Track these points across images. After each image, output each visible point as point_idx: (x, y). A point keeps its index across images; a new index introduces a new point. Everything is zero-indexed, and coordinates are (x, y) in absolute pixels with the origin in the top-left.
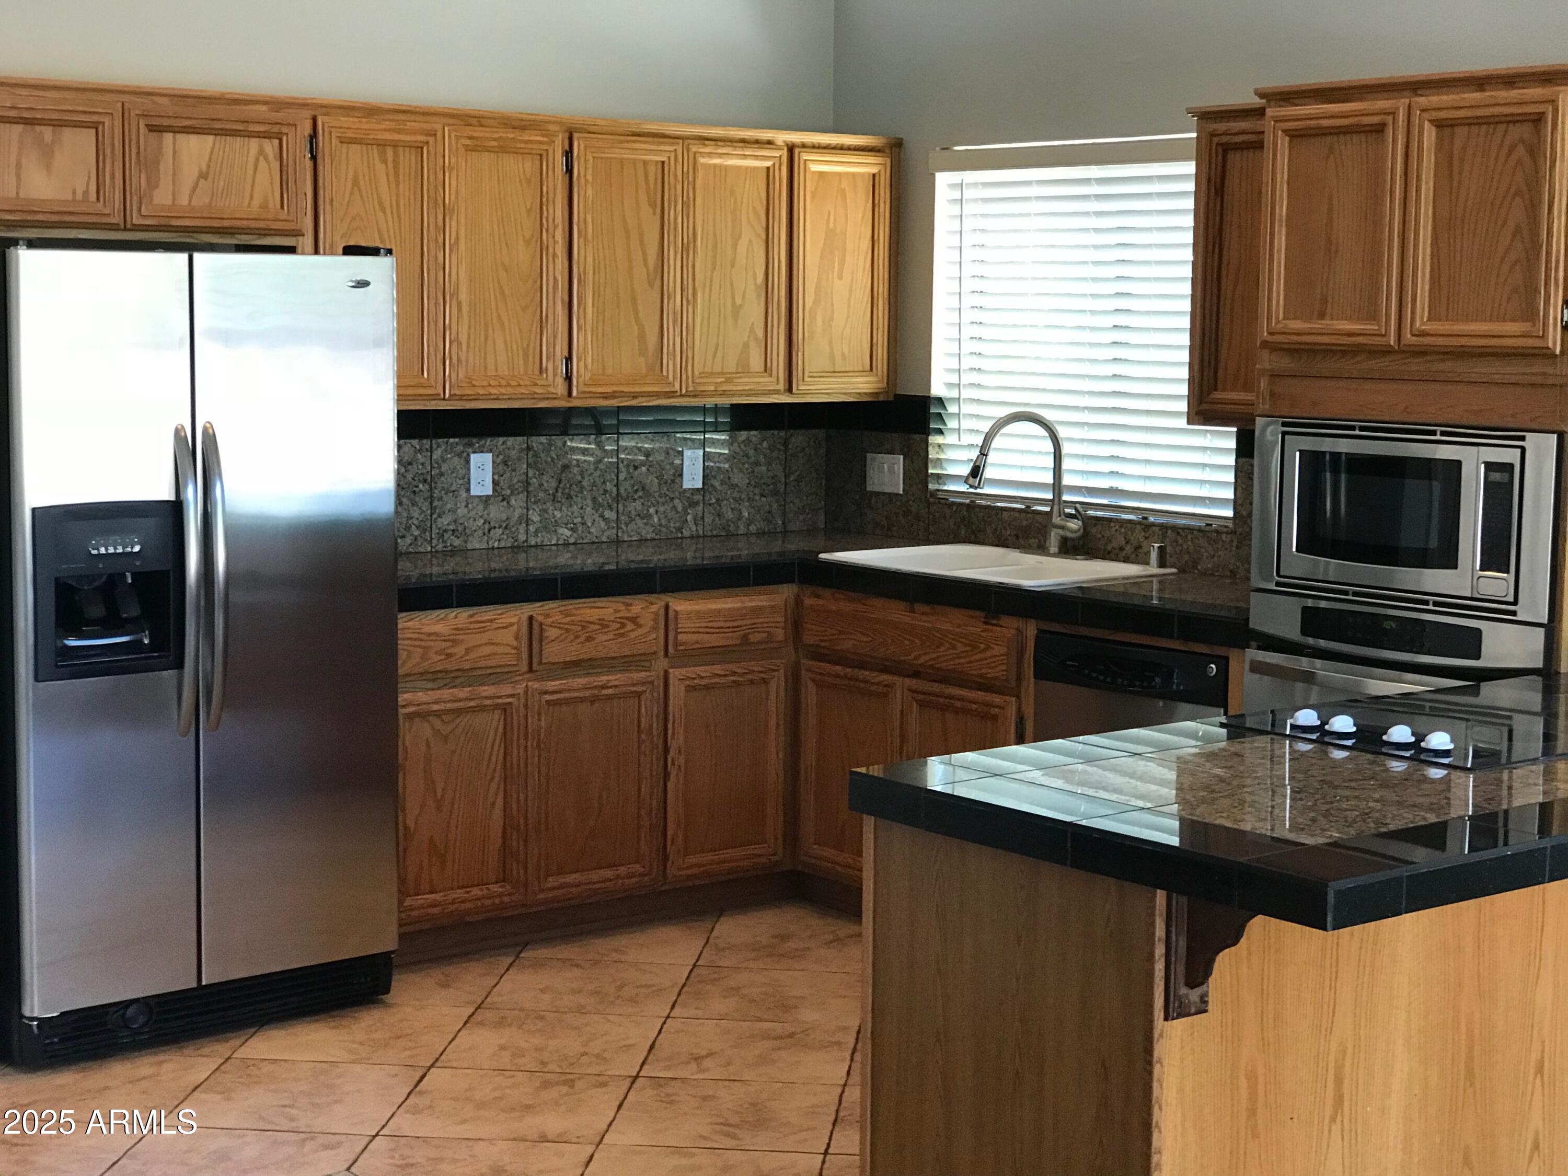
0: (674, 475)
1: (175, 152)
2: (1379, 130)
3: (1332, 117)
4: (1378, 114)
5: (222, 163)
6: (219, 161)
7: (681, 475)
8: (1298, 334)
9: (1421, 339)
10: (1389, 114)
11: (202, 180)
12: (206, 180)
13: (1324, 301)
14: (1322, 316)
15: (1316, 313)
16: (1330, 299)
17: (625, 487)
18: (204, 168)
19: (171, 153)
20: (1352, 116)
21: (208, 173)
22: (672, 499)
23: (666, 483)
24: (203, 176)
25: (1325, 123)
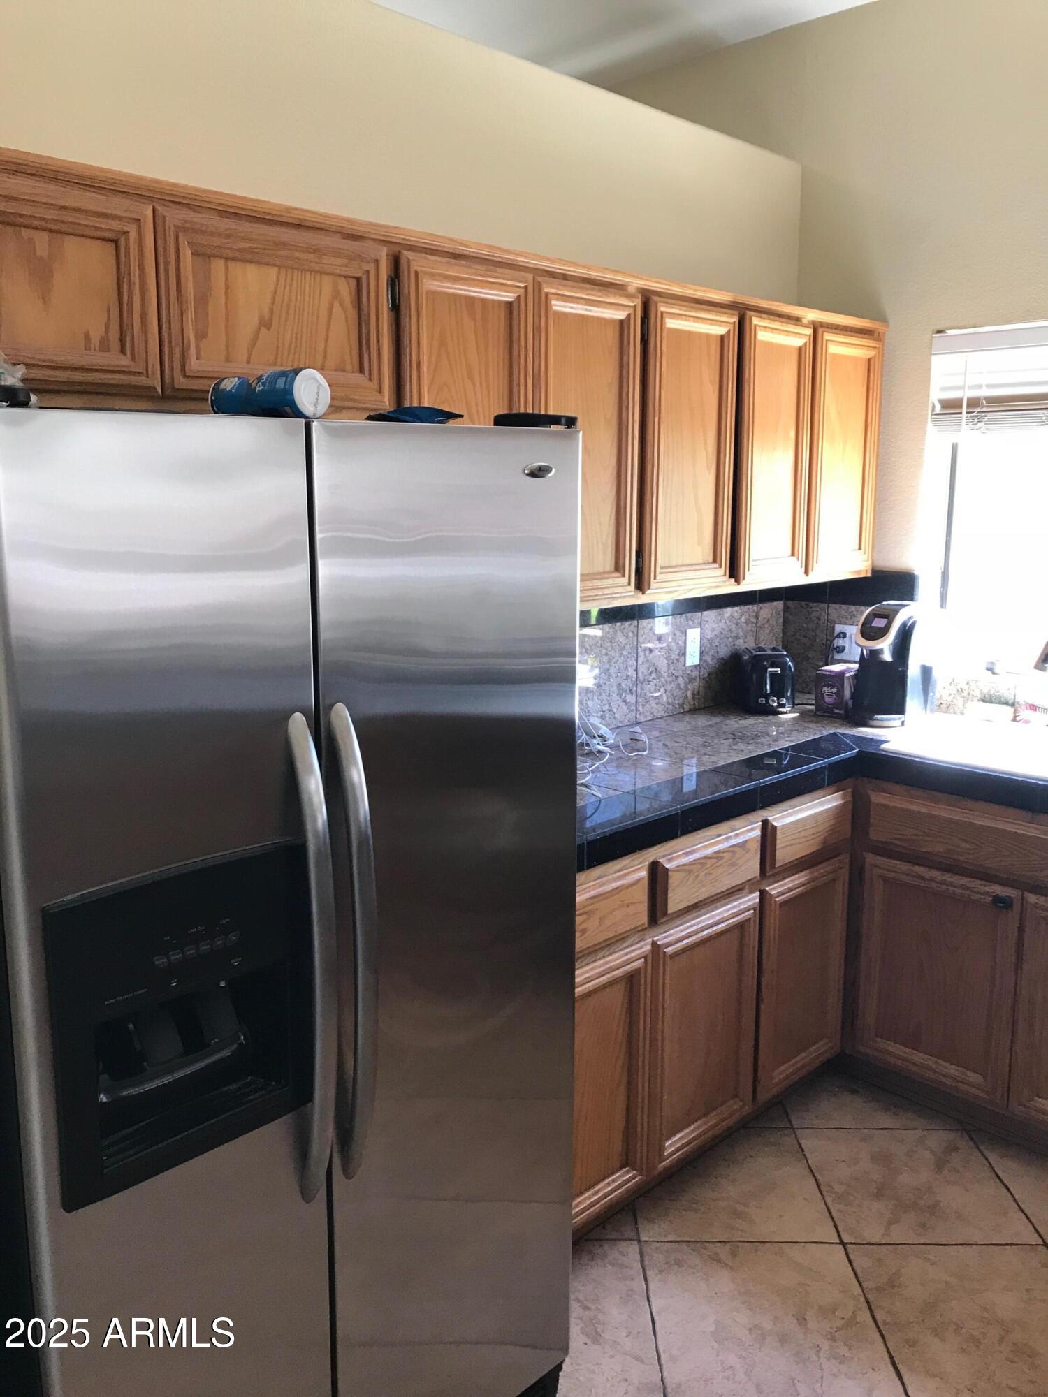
0: (679, 655)
1: (227, 288)
5: (288, 305)
6: (285, 305)
7: (684, 654)
11: (263, 330)
12: (269, 329)
17: (643, 670)
18: (266, 315)
19: (223, 286)
21: (271, 320)
22: (677, 677)
23: (673, 663)
24: (265, 324)
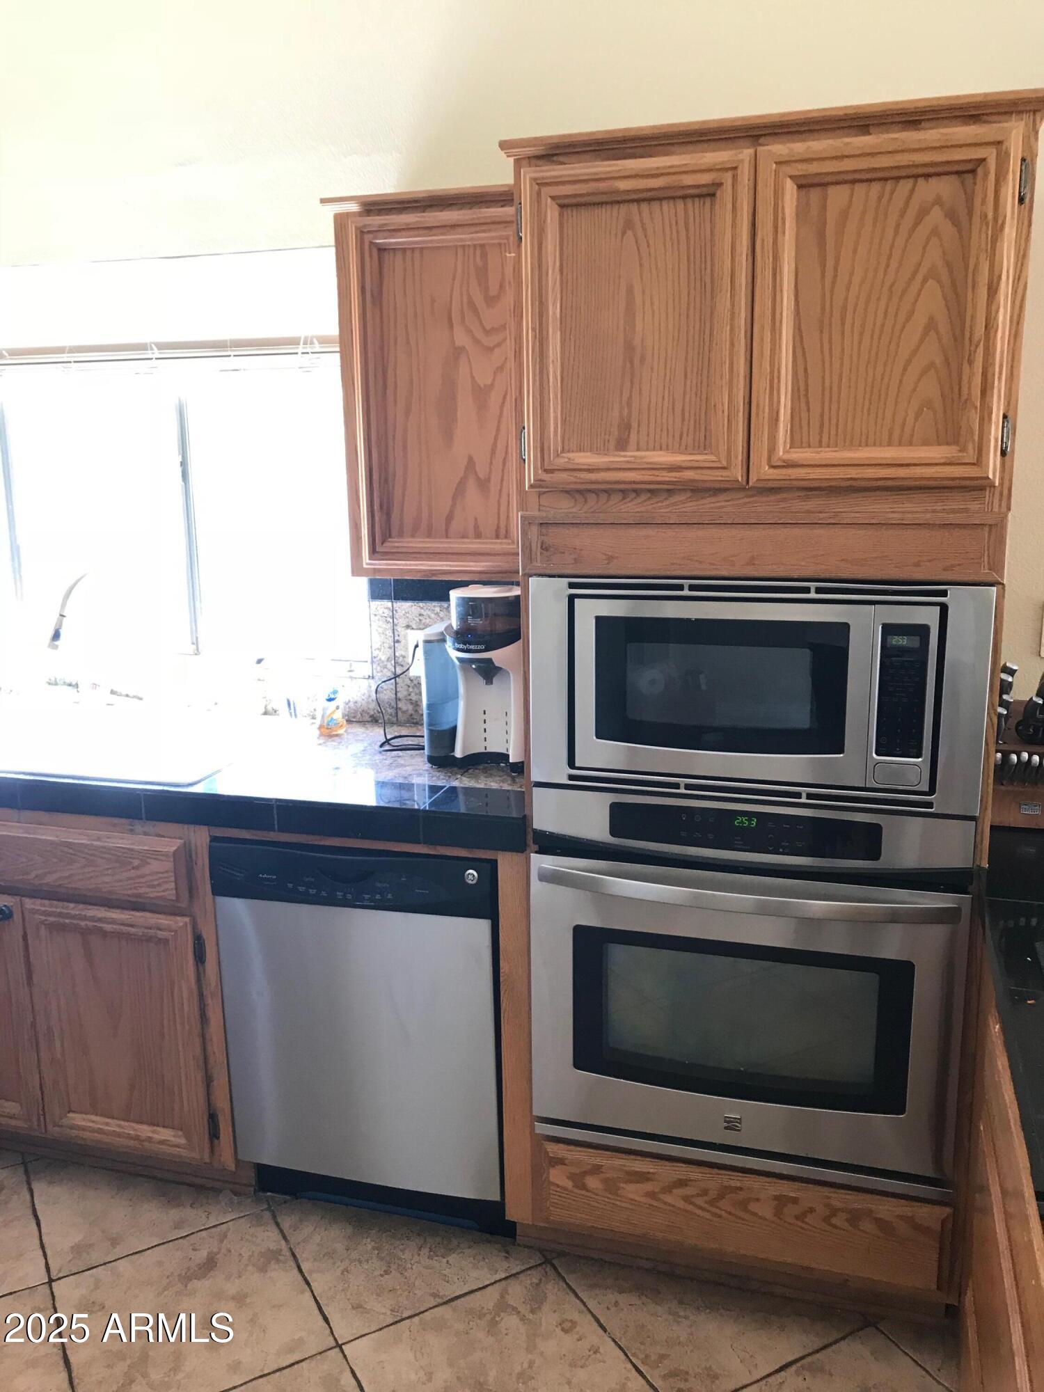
2: (709, 194)
3: (636, 176)
4: (709, 170)
8: (589, 471)
9: (784, 471)
10: (727, 170)
13: (626, 427)
14: (622, 445)
15: (612, 444)
16: (634, 425)
20: (668, 174)
25: (623, 185)
